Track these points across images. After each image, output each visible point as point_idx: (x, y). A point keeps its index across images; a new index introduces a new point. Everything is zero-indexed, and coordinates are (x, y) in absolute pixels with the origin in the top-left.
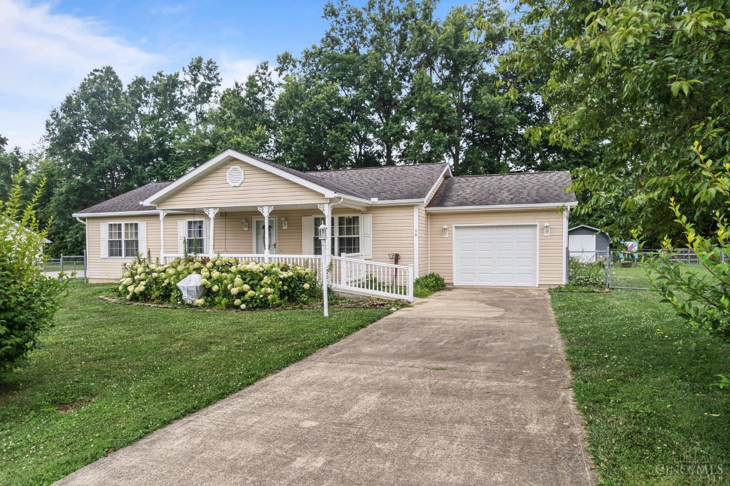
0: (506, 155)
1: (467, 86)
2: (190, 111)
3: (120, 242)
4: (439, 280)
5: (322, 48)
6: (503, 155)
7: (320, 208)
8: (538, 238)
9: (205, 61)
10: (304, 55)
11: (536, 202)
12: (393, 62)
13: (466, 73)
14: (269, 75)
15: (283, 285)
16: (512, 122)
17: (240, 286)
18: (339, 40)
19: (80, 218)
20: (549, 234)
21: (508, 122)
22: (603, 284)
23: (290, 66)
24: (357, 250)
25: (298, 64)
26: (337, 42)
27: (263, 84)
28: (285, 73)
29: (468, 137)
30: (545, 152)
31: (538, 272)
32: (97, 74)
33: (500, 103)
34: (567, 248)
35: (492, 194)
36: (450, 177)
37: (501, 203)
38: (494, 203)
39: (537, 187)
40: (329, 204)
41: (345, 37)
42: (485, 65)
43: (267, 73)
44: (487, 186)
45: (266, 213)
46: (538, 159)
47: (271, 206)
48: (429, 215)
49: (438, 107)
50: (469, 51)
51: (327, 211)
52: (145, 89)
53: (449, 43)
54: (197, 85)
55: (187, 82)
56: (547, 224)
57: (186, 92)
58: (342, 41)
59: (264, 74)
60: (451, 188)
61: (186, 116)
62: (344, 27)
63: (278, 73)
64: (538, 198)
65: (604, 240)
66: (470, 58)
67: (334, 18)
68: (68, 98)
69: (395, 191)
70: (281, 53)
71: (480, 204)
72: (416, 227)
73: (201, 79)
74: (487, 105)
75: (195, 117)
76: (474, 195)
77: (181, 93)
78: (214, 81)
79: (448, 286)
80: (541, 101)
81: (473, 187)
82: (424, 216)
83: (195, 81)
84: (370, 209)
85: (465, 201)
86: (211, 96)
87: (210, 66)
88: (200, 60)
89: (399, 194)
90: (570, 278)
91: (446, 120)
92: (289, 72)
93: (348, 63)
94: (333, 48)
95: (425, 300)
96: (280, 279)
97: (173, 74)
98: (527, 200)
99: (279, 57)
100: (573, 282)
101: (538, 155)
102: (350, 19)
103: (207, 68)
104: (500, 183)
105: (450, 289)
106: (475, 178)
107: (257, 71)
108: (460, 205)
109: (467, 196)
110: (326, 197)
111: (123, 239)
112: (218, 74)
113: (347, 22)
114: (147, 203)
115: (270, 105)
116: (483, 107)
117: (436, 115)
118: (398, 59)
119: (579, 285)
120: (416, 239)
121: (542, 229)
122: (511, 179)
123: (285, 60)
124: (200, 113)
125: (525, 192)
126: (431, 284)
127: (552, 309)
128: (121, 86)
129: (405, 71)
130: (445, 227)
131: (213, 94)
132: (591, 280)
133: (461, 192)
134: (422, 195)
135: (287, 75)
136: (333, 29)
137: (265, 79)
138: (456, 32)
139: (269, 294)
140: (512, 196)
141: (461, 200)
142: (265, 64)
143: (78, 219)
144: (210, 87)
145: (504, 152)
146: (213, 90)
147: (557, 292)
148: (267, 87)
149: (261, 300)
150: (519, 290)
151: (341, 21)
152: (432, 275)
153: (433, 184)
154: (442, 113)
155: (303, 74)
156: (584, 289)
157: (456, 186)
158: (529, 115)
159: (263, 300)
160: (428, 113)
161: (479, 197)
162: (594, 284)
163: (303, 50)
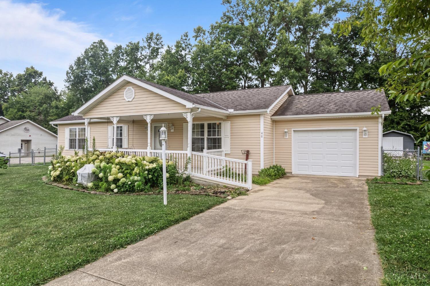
0: (339, 85)
1: (313, 43)
2: (147, 63)
3: (76, 139)
4: (280, 170)
5: (221, 23)
6: (337, 85)
7: (184, 116)
8: (358, 139)
9: (155, 34)
10: (211, 27)
11: (356, 111)
12: (265, 30)
13: (312, 34)
14: (189, 40)
15: (148, 174)
16: (342, 63)
17: (115, 174)
18: (232, 18)
19: (54, 125)
20: (367, 137)
21: (339, 63)
22: (414, 177)
23: (202, 34)
24: (220, 147)
25: (206, 33)
26: (230, 19)
27: (186, 46)
28: (198, 39)
29: (314, 74)
30: (365, 83)
31: (358, 166)
32: (95, 44)
33: (334, 51)
34: (382, 148)
35: (322, 106)
36: (293, 95)
37: (328, 112)
38: (323, 112)
39: (358, 101)
40: (191, 112)
41: (236, 16)
42: (324, 28)
43: (188, 39)
44: (319, 101)
45: (148, 119)
46: (360, 87)
47: (151, 115)
48: (274, 122)
49: (292, 54)
50: (313, 18)
51: (189, 118)
52: (122, 52)
53: (300, 14)
54: (151, 49)
55: (145, 47)
56: (365, 129)
57: (144, 53)
58: (234, 18)
59: (186, 39)
60: (292, 103)
61: (144, 67)
62: (235, 9)
63: (195, 38)
64: (358, 108)
65: (410, 140)
66: (314, 23)
67: (228, 4)
68: (78, 58)
69: (248, 105)
70: (196, 27)
71: (312, 114)
72: (262, 130)
73: (153, 45)
74: (325, 53)
75: (149, 67)
76: (309, 107)
77: (141, 54)
78: (160, 46)
79: (288, 175)
80: (362, 50)
81: (308, 102)
82: (270, 122)
83: (149, 46)
84: (229, 117)
85: (301, 111)
86: (159, 55)
87: (158, 37)
88: (152, 34)
89: (250, 107)
90: (384, 171)
91: (298, 63)
92: (201, 38)
93: (236, 31)
94: (228, 23)
95: (263, 187)
96: (147, 170)
97: (136, 43)
98: (349, 110)
99: (195, 29)
100: (387, 174)
101: (360, 85)
102: (238, 4)
103: (156, 38)
104: (329, 99)
105: (288, 177)
106: (311, 96)
107: (182, 38)
108: (297, 114)
109: (303, 108)
110: (187, 107)
111: (77, 138)
112: (162, 42)
113: (237, 6)
114: (76, 114)
115: (189, 58)
116: (322, 54)
117: (292, 59)
118: (268, 28)
119: (392, 177)
120: (262, 140)
121: (361, 132)
122: (338, 96)
123: (199, 31)
124: (152, 65)
125: (348, 104)
126: (273, 174)
127: (368, 204)
128: (107, 50)
129: (273, 35)
130: (286, 130)
131: (159, 54)
132: (403, 173)
133: (299, 106)
134: (267, 107)
135: (200, 40)
136: (228, 12)
137: (187, 43)
138: (304, 8)
139: (136, 181)
140: (337, 108)
141: (298, 111)
142: (186, 34)
143: (52, 125)
144: (158, 49)
145: (337, 83)
146: (160, 51)
147: (373, 182)
148: (188, 48)
149: (129, 186)
150: (343, 180)
151: (233, 6)
152: (276, 167)
153: (276, 99)
154: (295, 58)
155: (210, 39)
156: (398, 180)
157: (296, 101)
158: (354, 59)
159: (131, 186)
160: (285, 58)
161: (312, 109)
162: (406, 177)
163: (210, 25)
